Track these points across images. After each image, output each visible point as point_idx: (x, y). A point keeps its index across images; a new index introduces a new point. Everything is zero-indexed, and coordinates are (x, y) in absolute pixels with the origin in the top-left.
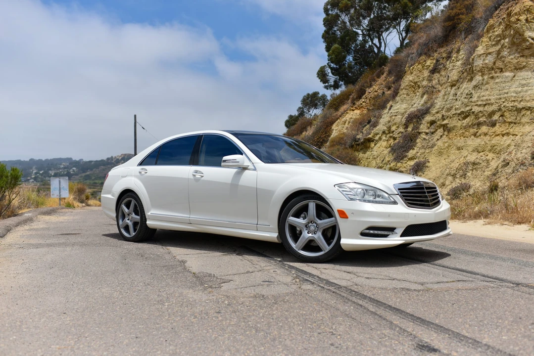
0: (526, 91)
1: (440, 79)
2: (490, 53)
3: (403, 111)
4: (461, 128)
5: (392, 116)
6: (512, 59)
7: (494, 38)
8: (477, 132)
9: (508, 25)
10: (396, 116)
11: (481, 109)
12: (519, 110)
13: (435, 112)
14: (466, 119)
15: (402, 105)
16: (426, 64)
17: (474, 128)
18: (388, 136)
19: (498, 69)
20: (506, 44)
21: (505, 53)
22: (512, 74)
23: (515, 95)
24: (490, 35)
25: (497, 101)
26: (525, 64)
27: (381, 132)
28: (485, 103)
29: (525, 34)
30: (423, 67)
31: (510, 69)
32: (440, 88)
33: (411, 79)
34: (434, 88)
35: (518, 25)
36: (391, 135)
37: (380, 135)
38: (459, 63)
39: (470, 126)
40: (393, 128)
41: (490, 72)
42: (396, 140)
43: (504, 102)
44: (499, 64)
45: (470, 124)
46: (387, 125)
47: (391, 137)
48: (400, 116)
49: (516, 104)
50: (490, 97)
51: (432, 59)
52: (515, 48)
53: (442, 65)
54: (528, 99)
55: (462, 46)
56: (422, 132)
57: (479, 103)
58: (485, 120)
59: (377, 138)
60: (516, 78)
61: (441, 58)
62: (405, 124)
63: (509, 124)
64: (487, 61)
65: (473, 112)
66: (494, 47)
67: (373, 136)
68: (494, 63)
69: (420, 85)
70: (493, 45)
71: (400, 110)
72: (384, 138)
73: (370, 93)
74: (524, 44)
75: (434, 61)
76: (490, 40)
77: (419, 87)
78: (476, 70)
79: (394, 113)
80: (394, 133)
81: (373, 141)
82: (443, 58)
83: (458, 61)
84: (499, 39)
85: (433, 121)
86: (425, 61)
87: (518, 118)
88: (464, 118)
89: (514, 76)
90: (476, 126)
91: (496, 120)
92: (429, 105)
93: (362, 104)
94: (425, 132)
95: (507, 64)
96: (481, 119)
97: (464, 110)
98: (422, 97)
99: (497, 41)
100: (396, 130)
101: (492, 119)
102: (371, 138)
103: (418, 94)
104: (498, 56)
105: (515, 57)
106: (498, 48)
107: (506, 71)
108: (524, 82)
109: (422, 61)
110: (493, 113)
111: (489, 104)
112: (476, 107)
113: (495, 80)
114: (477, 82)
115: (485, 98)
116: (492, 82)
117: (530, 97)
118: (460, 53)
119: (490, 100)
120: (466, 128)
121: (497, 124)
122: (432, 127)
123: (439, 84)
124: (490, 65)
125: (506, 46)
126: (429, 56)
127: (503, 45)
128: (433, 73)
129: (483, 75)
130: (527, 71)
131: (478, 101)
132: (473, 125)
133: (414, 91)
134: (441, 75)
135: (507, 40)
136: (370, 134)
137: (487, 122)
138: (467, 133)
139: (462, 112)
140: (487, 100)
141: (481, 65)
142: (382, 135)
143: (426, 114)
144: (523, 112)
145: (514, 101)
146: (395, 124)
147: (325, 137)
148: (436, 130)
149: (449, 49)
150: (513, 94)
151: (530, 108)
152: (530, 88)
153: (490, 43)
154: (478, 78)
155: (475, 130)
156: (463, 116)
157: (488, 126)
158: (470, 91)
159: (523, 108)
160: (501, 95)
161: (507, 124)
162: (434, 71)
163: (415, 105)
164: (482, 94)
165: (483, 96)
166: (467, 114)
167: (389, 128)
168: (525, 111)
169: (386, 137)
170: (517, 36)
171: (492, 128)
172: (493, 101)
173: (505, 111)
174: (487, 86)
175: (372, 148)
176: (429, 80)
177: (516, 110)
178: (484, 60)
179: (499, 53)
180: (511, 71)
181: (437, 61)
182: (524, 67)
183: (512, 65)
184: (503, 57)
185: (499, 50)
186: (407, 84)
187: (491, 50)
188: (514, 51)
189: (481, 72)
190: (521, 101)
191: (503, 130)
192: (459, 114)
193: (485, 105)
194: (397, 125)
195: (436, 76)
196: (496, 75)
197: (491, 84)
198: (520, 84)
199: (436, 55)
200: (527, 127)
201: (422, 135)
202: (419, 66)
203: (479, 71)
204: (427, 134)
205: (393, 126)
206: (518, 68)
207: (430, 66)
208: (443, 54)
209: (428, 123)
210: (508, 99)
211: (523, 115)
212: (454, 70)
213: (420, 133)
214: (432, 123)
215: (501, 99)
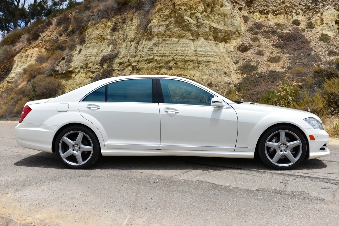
0: (188, 51)
1: (119, 36)
2: (162, 25)
3: (95, 54)
4: (148, 69)
5: (88, 57)
6: (176, 31)
7: (164, 17)
8: (159, 72)
9: (173, 10)
10: (90, 57)
11: (160, 58)
12: (186, 62)
13: (122, 56)
14: (151, 64)
15: (94, 50)
16: (108, 25)
17: (157, 70)
18: (86, 70)
19: (167, 35)
20: (172, 21)
21: (172, 26)
22: (177, 40)
23: (181, 52)
24: (160, 14)
25: (170, 55)
26: (184, 34)
27: (80, 67)
28: (162, 55)
29: (185, 18)
30: (105, 26)
31: (175, 36)
32: (120, 42)
33: (98, 33)
34: (116, 41)
35: (180, 12)
36: (89, 69)
37: (79, 69)
38: (133, 27)
39: (154, 68)
40: (90, 65)
41: (163, 36)
42: (94, 73)
43: (175, 56)
44: (168, 32)
45: (154, 67)
46: (84, 63)
47: (89, 71)
48: (93, 57)
49: (183, 57)
50: (166, 52)
51: (111, 22)
52: (178, 25)
53: (120, 27)
54: (190, 55)
55: (134, 17)
56: (115, 70)
57: (159, 55)
58: (164, 65)
59: (77, 70)
60: (180, 42)
61: (119, 22)
62: (100, 63)
63: (181, 69)
64: (160, 30)
65: (156, 60)
66: (164, 22)
67: (74, 69)
68: (165, 32)
69: (105, 38)
70: (163, 21)
71: (93, 53)
72: (82, 71)
73: (44, 37)
74: (184, 23)
75: (114, 24)
76: (160, 17)
77: (104, 39)
78: (154, 34)
79: (89, 55)
80: (91, 68)
81: (74, 73)
82: (120, 22)
83: (132, 26)
84: (167, 17)
85: (121, 62)
86: (106, 22)
87: (186, 66)
88: (149, 63)
89: (179, 41)
90: (158, 69)
91: (172, 66)
92: (116, 52)
93: (39, 44)
94: (117, 70)
95: (173, 34)
96: (161, 65)
97: (148, 58)
98: (109, 46)
99: (165, 18)
100: (92, 66)
101: (169, 65)
102: (72, 71)
103: (104, 43)
104: (167, 28)
105: (178, 30)
106: (167, 22)
107: (173, 37)
108: (185, 45)
109: (104, 22)
110: (169, 61)
111: (165, 56)
112: (157, 57)
113: (166, 42)
114: (155, 41)
115: (162, 52)
116: (164, 42)
117: (191, 54)
118: (133, 21)
119: (166, 53)
120: (152, 69)
121: (173, 69)
122: (121, 66)
123: (119, 38)
124: (163, 32)
125: (172, 23)
126: (109, 20)
127: (170, 22)
128: (114, 31)
129: (158, 38)
130: (186, 39)
131: (157, 53)
132: (156, 68)
133: (100, 41)
134: (119, 33)
135: (173, 19)
136: (71, 68)
137: (165, 66)
138: (152, 72)
139: (147, 59)
140: (163, 53)
141: (157, 32)
142: (80, 69)
143: (115, 57)
144: (189, 63)
145: (182, 56)
146: (91, 62)
147: (9, 66)
148: (125, 69)
149: (123, 17)
150: (180, 52)
151: (192, 60)
152: (189, 49)
153: (160, 19)
154: (155, 39)
155: (158, 71)
156: (148, 61)
157: (166, 69)
158: (151, 46)
159: (189, 60)
160: (172, 51)
161: (179, 69)
162: (114, 29)
163: (105, 51)
164: (159, 49)
165: (160, 51)
166: (151, 60)
167: (87, 65)
168: (190, 62)
169: (84, 70)
170: (180, 17)
171: (169, 70)
172: (168, 54)
173: (178, 61)
174: (161, 45)
175: (73, 78)
176: (111, 35)
177: (184, 61)
178: (158, 29)
179: (167, 26)
180: (177, 38)
181: (116, 23)
182: (184, 36)
183: (177, 35)
184: (170, 29)
185: (168, 24)
186: (95, 36)
187: (162, 23)
188: (177, 26)
189: (157, 36)
190: (186, 56)
191: (177, 72)
192: (145, 60)
193: (163, 56)
194: (93, 63)
195: (116, 33)
196: (166, 39)
197: (164, 44)
198: (183, 46)
199: (114, 19)
200: (192, 71)
201: (116, 71)
202: (102, 25)
203: (156, 35)
204: (118, 70)
205: (89, 63)
206: (180, 37)
207: (110, 26)
208: (119, 20)
209: (118, 64)
210: (177, 54)
211: (189, 64)
212: (131, 31)
213: (114, 70)
214: (121, 64)
215: (172, 53)
